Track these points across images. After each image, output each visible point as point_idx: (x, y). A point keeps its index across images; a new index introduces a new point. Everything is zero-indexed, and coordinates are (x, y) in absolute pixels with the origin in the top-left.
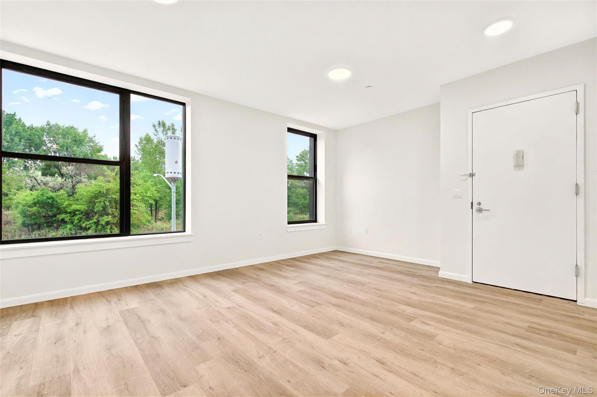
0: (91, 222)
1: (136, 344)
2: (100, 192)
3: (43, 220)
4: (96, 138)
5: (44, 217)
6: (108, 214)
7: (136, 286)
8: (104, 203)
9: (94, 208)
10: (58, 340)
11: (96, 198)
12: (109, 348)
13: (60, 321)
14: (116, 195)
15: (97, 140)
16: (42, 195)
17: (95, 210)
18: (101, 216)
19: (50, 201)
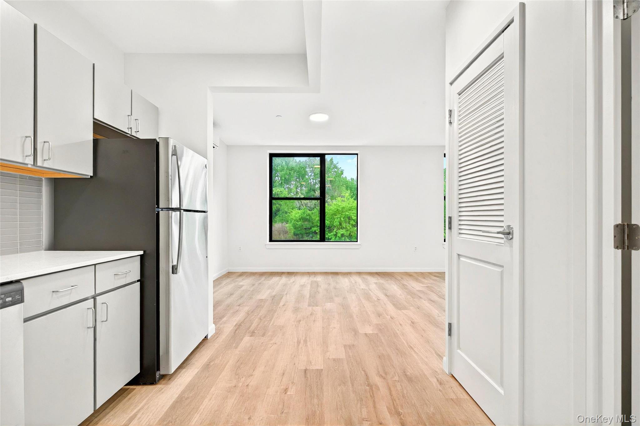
0: (332, 234)
1: (310, 291)
2: (338, 210)
3: (304, 231)
4: (338, 164)
5: (305, 229)
6: (342, 228)
7: (326, 272)
8: (341, 219)
9: (334, 223)
10: (285, 285)
11: (335, 215)
12: (299, 291)
13: (288, 280)
14: (349, 213)
15: (339, 166)
16: (304, 213)
17: (335, 224)
18: (339, 229)
19: (308, 217)
